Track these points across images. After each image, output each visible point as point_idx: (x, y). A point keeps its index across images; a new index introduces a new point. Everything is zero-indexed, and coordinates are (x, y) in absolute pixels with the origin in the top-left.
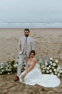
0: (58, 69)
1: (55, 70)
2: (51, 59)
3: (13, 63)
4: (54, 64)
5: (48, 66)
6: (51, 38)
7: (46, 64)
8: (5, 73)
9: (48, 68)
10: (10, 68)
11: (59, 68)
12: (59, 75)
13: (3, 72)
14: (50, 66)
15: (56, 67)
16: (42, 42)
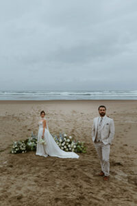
0: (72, 145)
1: (69, 146)
2: (65, 135)
3: (27, 141)
4: (68, 140)
5: (62, 143)
6: (62, 115)
7: (61, 140)
8: (20, 152)
9: (63, 144)
10: (24, 147)
11: (73, 143)
12: (73, 150)
13: (17, 151)
14: (64, 143)
15: (70, 143)
16: (50, 121)
